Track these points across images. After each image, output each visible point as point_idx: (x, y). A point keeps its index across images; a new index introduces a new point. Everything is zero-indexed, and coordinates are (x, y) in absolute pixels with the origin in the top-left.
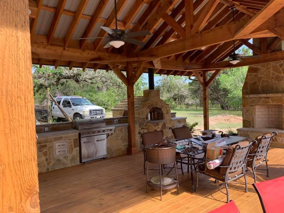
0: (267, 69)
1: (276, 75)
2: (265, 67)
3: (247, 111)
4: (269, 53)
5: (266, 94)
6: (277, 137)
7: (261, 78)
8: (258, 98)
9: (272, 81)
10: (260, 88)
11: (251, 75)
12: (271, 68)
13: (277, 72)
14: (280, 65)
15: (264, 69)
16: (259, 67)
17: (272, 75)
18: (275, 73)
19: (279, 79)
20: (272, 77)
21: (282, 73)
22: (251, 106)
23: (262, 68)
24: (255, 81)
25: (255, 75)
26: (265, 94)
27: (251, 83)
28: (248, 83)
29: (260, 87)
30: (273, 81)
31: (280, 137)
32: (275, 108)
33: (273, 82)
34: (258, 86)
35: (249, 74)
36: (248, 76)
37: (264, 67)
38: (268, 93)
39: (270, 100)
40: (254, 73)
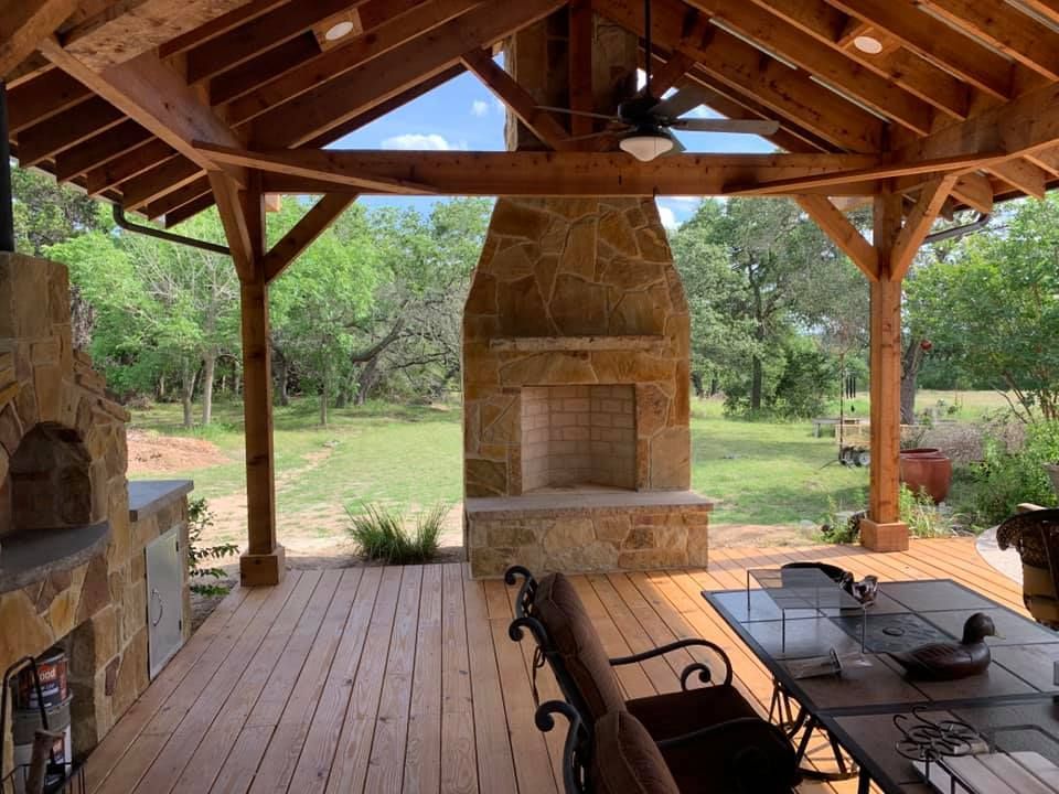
0: (579, 223)
1: (614, 255)
2: (572, 213)
3: (490, 416)
4: (605, 152)
5: (588, 339)
6: (651, 526)
7: (554, 261)
8: (541, 354)
9: (597, 279)
10: (547, 310)
11: (506, 243)
12: (596, 224)
13: (618, 243)
14: (629, 215)
15: (568, 225)
16: (547, 210)
17: (599, 254)
18: (613, 247)
19: (626, 275)
20: (600, 266)
21: (639, 250)
22: (505, 391)
23: (556, 218)
24: (526, 275)
25: (529, 249)
26: (587, 335)
27: (510, 281)
28: (492, 279)
29: (546, 305)
30: (601, 283)
31: (665, 523)
32: (577, 397)
33: (601, 286)
34: (539, 298)
35: (499, 238)
36: (494, 248)
37: (567, 215)
38: (598, 335)
39: (588, 365)
40: (524, 238)
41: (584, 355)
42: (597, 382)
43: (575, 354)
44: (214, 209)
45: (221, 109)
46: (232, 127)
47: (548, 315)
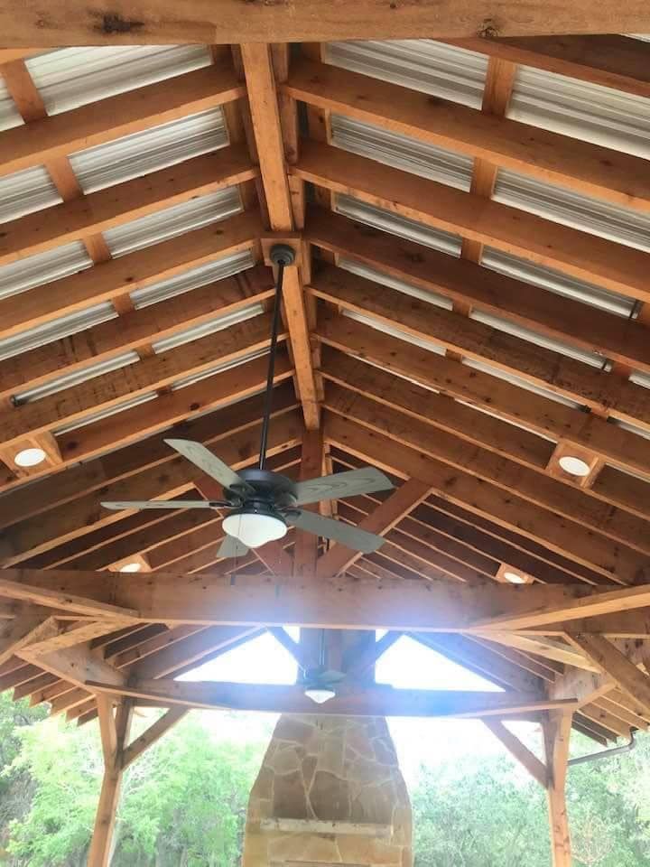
0: (333, 733)
7: (316, 760)
8: (301, 834)
9: (344, 776)
10: (308, 799)
11: (284, 745)
12: (345, 734)
15: (326, 735)
19: (364, 774)
20: (347, 766)
21: (374, 754)
22: (272, 864)
25: (297, 750)
27: (282, 775)
28: (271, 772)
29: (307, 794)
30: (346, 779)
33: (346, 782)
34: (302, 788)
35: (280, 741)
39: (335, 846)
40: (295, 742)
41: (332, 837)
42: (341, 861)
43: (325, 836)
44: (97, 718)
45: (111, 660)
46: (119, 668)
47: (308, 802)
